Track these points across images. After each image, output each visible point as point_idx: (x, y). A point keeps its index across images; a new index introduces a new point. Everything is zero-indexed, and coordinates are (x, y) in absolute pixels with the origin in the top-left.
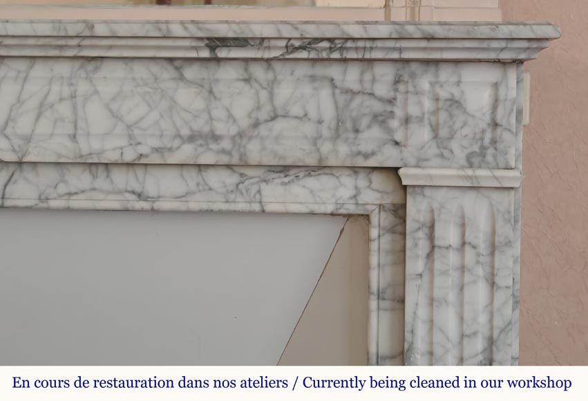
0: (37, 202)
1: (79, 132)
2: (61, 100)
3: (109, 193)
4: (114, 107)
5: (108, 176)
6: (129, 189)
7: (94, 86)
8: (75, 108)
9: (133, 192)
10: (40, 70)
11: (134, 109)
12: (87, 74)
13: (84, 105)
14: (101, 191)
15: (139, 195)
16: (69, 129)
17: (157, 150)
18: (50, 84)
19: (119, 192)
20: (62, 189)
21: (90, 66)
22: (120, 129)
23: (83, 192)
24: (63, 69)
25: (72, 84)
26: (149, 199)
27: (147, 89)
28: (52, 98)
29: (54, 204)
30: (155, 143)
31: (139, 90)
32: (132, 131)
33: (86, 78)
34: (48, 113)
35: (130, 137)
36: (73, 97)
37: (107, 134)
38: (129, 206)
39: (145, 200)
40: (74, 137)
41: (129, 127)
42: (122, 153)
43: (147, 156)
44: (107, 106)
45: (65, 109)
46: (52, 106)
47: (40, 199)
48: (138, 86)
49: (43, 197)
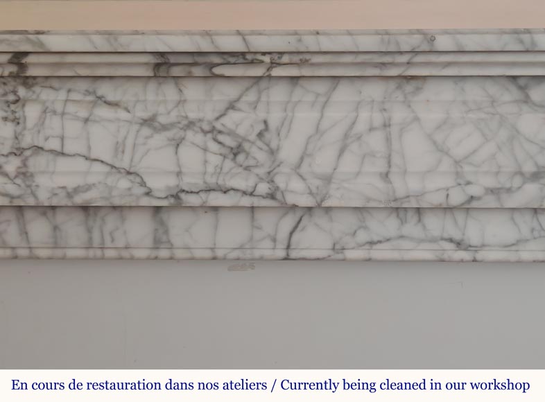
0: (331, 252)
1: (394, 169)
2: (371, 129)
3: (421, 241)
4: (439, 137)
5: (420, 220)
6: (446, 236)
7: (413, 111)
8: (388, 140)
9: (451, 240)
10: (344, 93)
11: (463, 140)
12: (405, 98)
13: (400, 136)
14: (411, 239)
15: (459, 244)
16: (381, 166)
17: (492, 191)
18: (357, 109)
19: (433, 240)
20: (362, 236)
21: (409, 87)
22: (446, 165)
23: (388, 240)
24: (374, 91)
25: (385, 110)
26: (470, 248)
27: (483, 116)
28: (361, 127)
29: (350, 254)
30: (490, 182)
31: (471, 115)
32: (461, 167)
33: (404, 102)
34: (354, 147)
35: (458, 174)
36: (386, 125)
37: (429, 172)
38: (446, 256)
39: (466, 250)
40: (386, 176)
41: (457, 163)
42: (448, 195)
43: (479, 198)
44: (430, 137)
45: (376, 142)
46: (359, 138)
47: (333, 249)
48: (470, 110)
49: (338, 247)
